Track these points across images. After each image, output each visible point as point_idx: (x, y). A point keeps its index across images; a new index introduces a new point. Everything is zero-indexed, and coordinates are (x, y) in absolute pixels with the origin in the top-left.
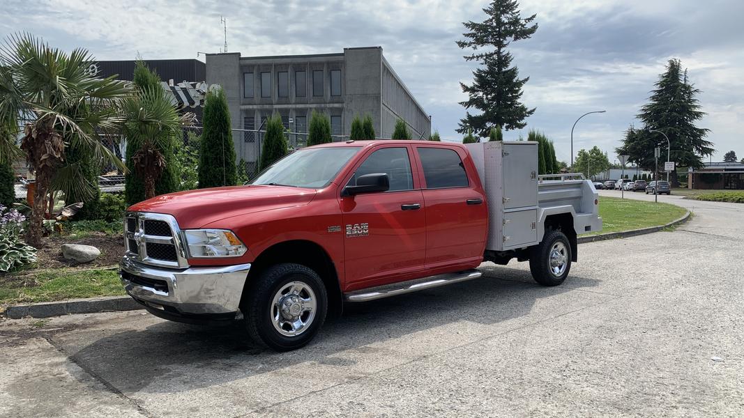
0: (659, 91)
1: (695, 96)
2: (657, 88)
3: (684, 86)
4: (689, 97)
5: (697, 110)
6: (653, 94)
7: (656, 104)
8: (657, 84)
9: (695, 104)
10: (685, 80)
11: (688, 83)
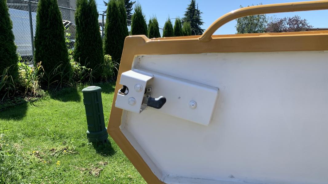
0: (187, 12)
1: (201, 15)
2: (187, 10)
3: (197, 10)
4: (199, 15)
5: (201, 21)
6: (185, 13)
7: (186, 18)
8: (187, 9)
9: (200, 18)
10: (197, 8)
11: (199, 9)
